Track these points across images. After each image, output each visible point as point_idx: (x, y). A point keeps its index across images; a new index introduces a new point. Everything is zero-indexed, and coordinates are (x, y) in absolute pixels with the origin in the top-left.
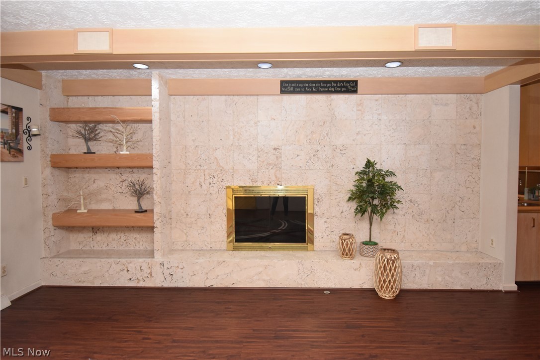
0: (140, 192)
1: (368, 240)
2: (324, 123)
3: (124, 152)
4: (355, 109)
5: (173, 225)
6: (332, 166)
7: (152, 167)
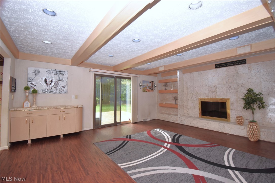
0: (176, 99)
1: (252, 120)
2: (234, 76)
3: (172, 89)
4: (247, 69)
5: (184, 109)
6: (238, 91)
7: (177, 93)
